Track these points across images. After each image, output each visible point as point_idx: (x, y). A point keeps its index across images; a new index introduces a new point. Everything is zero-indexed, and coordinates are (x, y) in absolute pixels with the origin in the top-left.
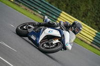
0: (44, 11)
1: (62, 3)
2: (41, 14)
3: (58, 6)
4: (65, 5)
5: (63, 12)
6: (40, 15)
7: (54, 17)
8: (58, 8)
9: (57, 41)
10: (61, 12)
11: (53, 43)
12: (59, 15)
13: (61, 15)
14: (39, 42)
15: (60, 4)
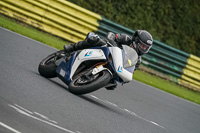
0: (154, 60)
1: (187, 37)
2: (149, 66)
3: (180, 45)
4: (194, 42)
5: (192, 56)
6: (146, 68)
7: (176, 68)
8: (182, 49)
9: (101, 68)
10: (188, 57)
11: (94, 73)
12: (186, 63)
13: (189, 62)
14: (71, 77)
15: (185, 41)
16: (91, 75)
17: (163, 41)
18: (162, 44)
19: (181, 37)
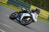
1: (30, 1)
3: (29, 3)
4: (32, 2)
5: (32, 6)
10: (31, 6)
12: (30, 7)
14: (21, 20)
15: (30, 2)
16: (27, 20)
17: (25, 2)
18: (24, 3)
19: (29, 1)
